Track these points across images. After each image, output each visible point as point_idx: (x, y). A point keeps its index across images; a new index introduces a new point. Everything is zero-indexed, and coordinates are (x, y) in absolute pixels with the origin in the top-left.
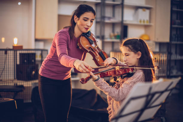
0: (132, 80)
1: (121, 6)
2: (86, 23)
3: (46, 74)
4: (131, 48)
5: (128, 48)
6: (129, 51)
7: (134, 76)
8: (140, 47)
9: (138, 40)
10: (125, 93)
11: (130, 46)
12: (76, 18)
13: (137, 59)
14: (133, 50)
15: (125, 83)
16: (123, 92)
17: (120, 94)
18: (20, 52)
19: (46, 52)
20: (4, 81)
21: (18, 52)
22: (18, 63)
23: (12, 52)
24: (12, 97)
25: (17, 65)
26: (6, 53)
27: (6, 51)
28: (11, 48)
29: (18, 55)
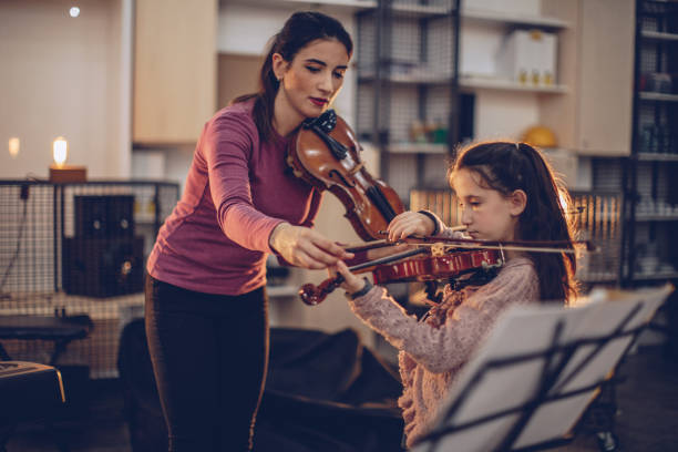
0: (491, 296)
1: (450, 20)
2: (316, 79)
3: (170, 272)
4: (489, 175)
5: (477, 178)
6: (482, 187)
7: (500, 278)
8: (522, 174)
9: (514, 146)
10: (466, 340)
11: (486, 169)
12: (280, 63)
13: (512, 217)
14: (495, 185)
15: (464, 304)
16: (460, 338)
17: (448, 346)
18: (78, 191)
19: (173, 191)
20: (18, 300)
21: (70, 192)
22: (70, 231)
23: (47, 192)
24: (48, 359)
25: (66, 240)
26: (24, 195)
27: (25, 187)
28: (44, 175)
29: (69, 201)
